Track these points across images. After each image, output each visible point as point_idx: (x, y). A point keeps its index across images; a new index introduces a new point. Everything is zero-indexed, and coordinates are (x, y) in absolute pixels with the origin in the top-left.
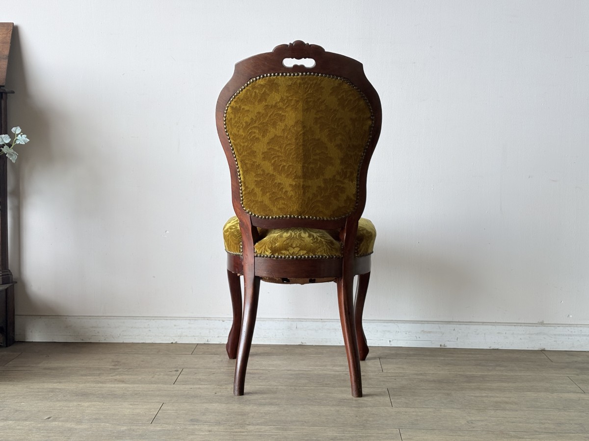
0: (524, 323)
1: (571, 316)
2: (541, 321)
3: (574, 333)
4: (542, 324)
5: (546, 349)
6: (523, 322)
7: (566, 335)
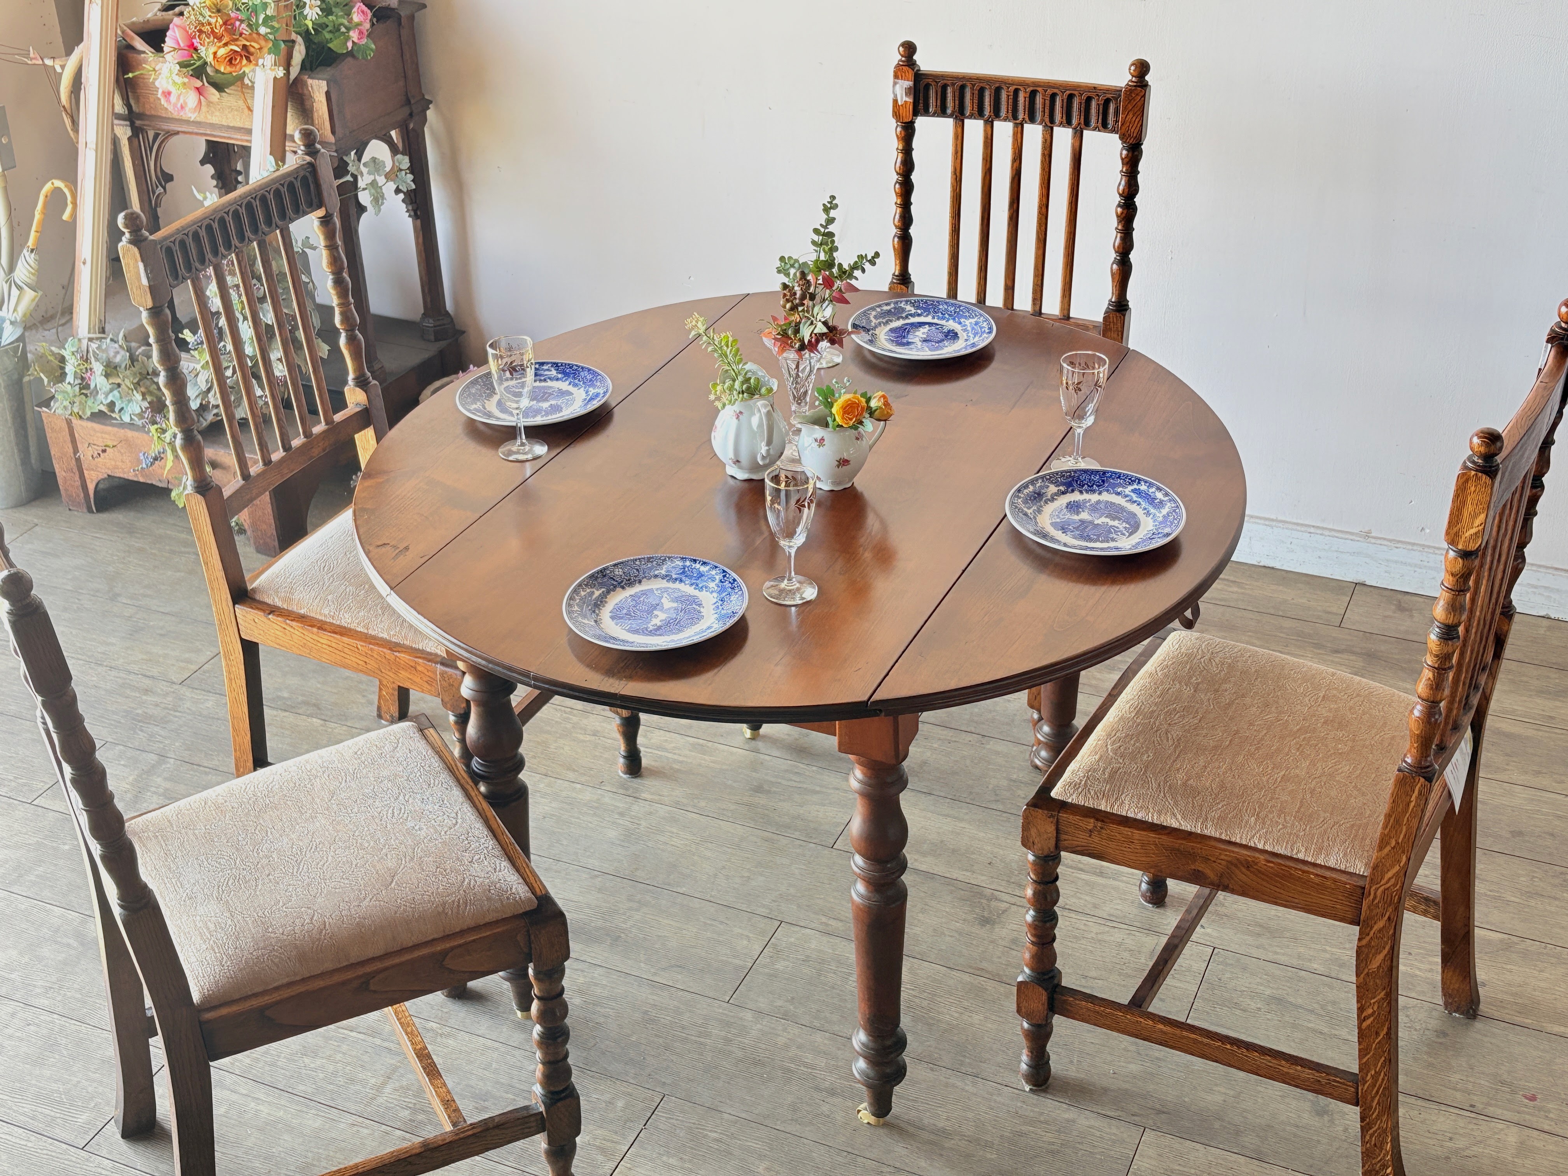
0: (1331, 530)
1: (1428, 531)
2: (1366, 529)
3: (1425, 563)
4: (1367, 535)
5: (1368, 583)
6: (1330, 526)
7: (1410, 565)
